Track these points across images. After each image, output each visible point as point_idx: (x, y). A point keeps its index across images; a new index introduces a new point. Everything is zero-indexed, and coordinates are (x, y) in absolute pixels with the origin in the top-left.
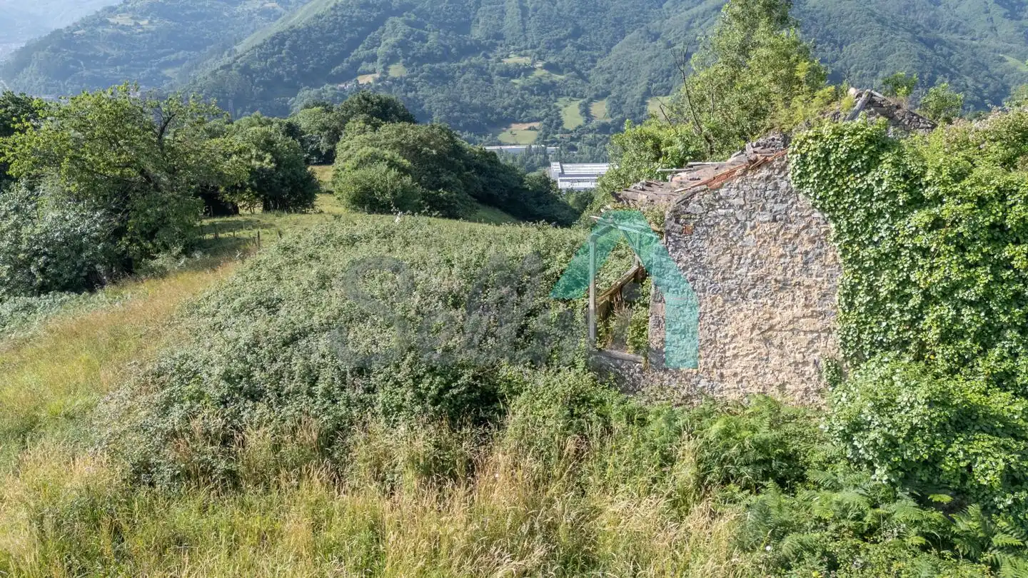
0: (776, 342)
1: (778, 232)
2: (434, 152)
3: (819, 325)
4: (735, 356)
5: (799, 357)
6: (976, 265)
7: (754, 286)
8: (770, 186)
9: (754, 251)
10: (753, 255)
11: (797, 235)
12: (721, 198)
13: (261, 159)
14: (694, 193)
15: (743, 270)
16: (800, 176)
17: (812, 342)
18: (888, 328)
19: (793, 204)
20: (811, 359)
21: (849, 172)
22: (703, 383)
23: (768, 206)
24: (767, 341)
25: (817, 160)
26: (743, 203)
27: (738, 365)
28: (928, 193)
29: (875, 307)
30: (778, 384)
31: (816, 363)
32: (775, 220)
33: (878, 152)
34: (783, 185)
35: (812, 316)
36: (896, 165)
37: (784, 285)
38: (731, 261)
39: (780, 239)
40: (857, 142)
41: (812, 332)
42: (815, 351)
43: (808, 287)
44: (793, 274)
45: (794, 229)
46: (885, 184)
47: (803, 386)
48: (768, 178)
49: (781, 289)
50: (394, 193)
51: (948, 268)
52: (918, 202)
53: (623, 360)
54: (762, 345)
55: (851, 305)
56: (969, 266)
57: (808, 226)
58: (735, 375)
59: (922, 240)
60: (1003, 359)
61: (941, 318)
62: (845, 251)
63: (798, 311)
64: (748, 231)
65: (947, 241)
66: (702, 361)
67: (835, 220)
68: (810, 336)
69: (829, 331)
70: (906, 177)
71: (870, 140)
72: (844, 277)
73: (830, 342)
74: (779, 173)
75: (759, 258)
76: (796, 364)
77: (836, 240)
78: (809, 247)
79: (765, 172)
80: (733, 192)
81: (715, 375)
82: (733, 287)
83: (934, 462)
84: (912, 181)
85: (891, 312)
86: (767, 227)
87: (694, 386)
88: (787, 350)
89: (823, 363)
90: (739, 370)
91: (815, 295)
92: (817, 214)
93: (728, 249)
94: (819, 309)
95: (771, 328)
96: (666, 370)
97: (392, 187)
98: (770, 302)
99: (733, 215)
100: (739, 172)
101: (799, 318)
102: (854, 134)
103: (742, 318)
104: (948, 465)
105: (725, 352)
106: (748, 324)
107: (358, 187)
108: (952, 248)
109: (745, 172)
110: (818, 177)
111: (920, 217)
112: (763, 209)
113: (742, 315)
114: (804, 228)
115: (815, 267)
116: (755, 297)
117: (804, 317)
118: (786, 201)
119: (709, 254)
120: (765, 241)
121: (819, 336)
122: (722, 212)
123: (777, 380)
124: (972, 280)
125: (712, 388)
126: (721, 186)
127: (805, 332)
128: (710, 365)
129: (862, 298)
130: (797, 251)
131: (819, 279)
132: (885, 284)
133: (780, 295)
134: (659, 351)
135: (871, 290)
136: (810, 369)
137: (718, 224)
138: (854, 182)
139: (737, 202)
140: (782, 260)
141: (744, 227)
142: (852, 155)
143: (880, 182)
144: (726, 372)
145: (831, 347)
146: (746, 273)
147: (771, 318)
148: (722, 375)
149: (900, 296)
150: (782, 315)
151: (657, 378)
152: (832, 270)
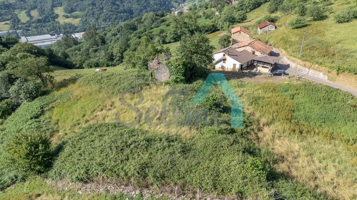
1: (164, 69)
2: (36, 51)
15: (162, 72)
29: (171, 73)
35: (167, 74)
37: (165, 72)
47: (168, 79)
51: (175, 69)
52: (172, 66)
54: (164, 77)
55: (169, 73)
61: (175, 72)
64: (162, 69)
66: (160, 79)
67: (168, 67)
77: (168, 69)
83: (176, 81)
84: (172, 64)
88: (166, 77)
103: (163, 75)
105: (162, 78)
110: (166, 65)
111: (173, 67)
114: (166, 68)
118: (164, 67)
119: (160, 71)
132: (171, 71)
138: (168, 65)
143: (170, 65)
145: (169, 76)
149: (172, 72)
150: (165, 74)
151: (157, 81)
152: (168, 71)
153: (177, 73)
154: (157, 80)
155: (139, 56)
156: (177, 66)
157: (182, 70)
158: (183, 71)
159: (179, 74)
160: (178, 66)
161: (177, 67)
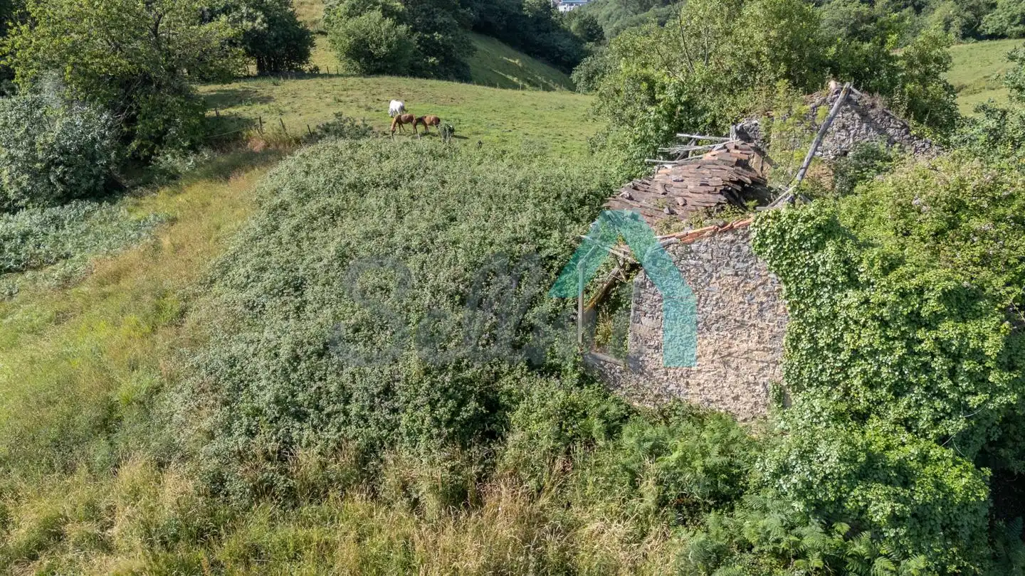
0: (734, 365)
1: (739, 284)
3: (769, 358)
4: (699, 371)
5: (751, 379)
6: (894, 339)
7: (717, 322)
8: (734, 248)
9: (718, 296)
10: (717, 299)
11: (755, 289)
12: (692, 251)
13: (252, 18)
14: (669, 244)
15: (709, 309)
16: (760, 246)
17: (762, 369)
18: (823, 370)
19: (752, 264)
20: (761, 381)
21: (801, 248)
22: (672, 387)
23: (732, 263)
24: (726, 364)
25: (775, 236)
26: (710, 258)
27: (702, 378)
28: (862, 278)
29: (815, 351)
30: (733, 395)
31: (764, 385)
32: (736, 275)
33: (825, 239)
34: (745, 249)
35: (763, 350)
36: (838, 252)
37: (742, 325)
38: (699, 301)
39: (741, 290)
40: (808, 229)
41: (762, 362)
42: (764, 376)
43: (761, 328)
44: (750, 317)
45: (752, 284)
46: (828, 267)
47: (753, 400)
48: (732, 242)
49: (739, 327)
50: (389, 46)
51: (873, 338)
52: (853, 283)
53: (606, 362)
54: (721, 366)
55: (795, 348)
56: (888, 339)
57: (764, 283)
58: (699, 385)
59: (853, 313)
60: (909, 407)
61: (864, 372)
62: (793, 309)
63: (752, 345)
64: (714, 280)
65: (874, 318)
66: (672, 371)
67: (786, 283)
68: (761, 365)
69: (777, 363)
70: (845, 262)
71: (819, 228)
72: (791, 325)
73: (777, 371)
74: (742, 239)
75: (722, 301)
76: (749, 383)
77: (787, 298)
78: (765, 299)
79: (730, 237)
80: (703, 248)
81: (682, 382)
82: (699, 320)
83: (838, 502)
84: (850, 266)
85: (826, 357)
86: (730, 279)
87: (665, 389)
88: (742, 372)
89: (770, 386)
90: (702, 382)
91: (767, 335)
92: (772, 275)
93: (697, 291)
94: (769, 346)
95: (730, 354)
96: (641, 374)
97: (387, 38)
98: (729, 335)
99: (702, 266)
100: (708, 233)
101: (753, 351)
102: (806, 221)
103: (707, 343)
104: (849, 505)
105: (691, 367)
106: (711, 349)
107: (352, 39)
108: (876, 324)
109: (713, 234)
110: (775, 249)
111: (855, 296)
112: (728, 264)
113: (706, 342)
114: (761, 284)
115: (768, 315)
116: (717, 330)
117: (757, 350)
118: (747, 262)
120: (727, 290)
121: (768, 366)
122: (693, 262)
123: (733, 393)
124: (891, 350)
125: (679, 391)
126: (693, 242)
127: (757, 362)
128: (678, 375)
129: (804, 344)
130: (754, 301)
131: (771, 324)
132: (824, 338)
133: (738, 331)
134: (637, 359)
135: (813, 339)
136: (759, 388)
137: (689, 271)
138: (804, 258)
139: (705, 256)
140: (741, 306)
141: (711, 276)
142: (803, 238)
143: (824, 263)
144: (691, 382)
145: (778, 375)
146: (711, 311)
147: (730, 347)
148: (687, 383)
149: (835, 348)
150: (739, 346)
151: (634, 378)
152: (781, 320)
153: (899, 390)
154: (636, 365)
155: (646, 79)
156: (932, 305)
157: (980, 380)
158: (997, 391)
159: (926, 413)
160: (937, 318)
161: (915, 320)
